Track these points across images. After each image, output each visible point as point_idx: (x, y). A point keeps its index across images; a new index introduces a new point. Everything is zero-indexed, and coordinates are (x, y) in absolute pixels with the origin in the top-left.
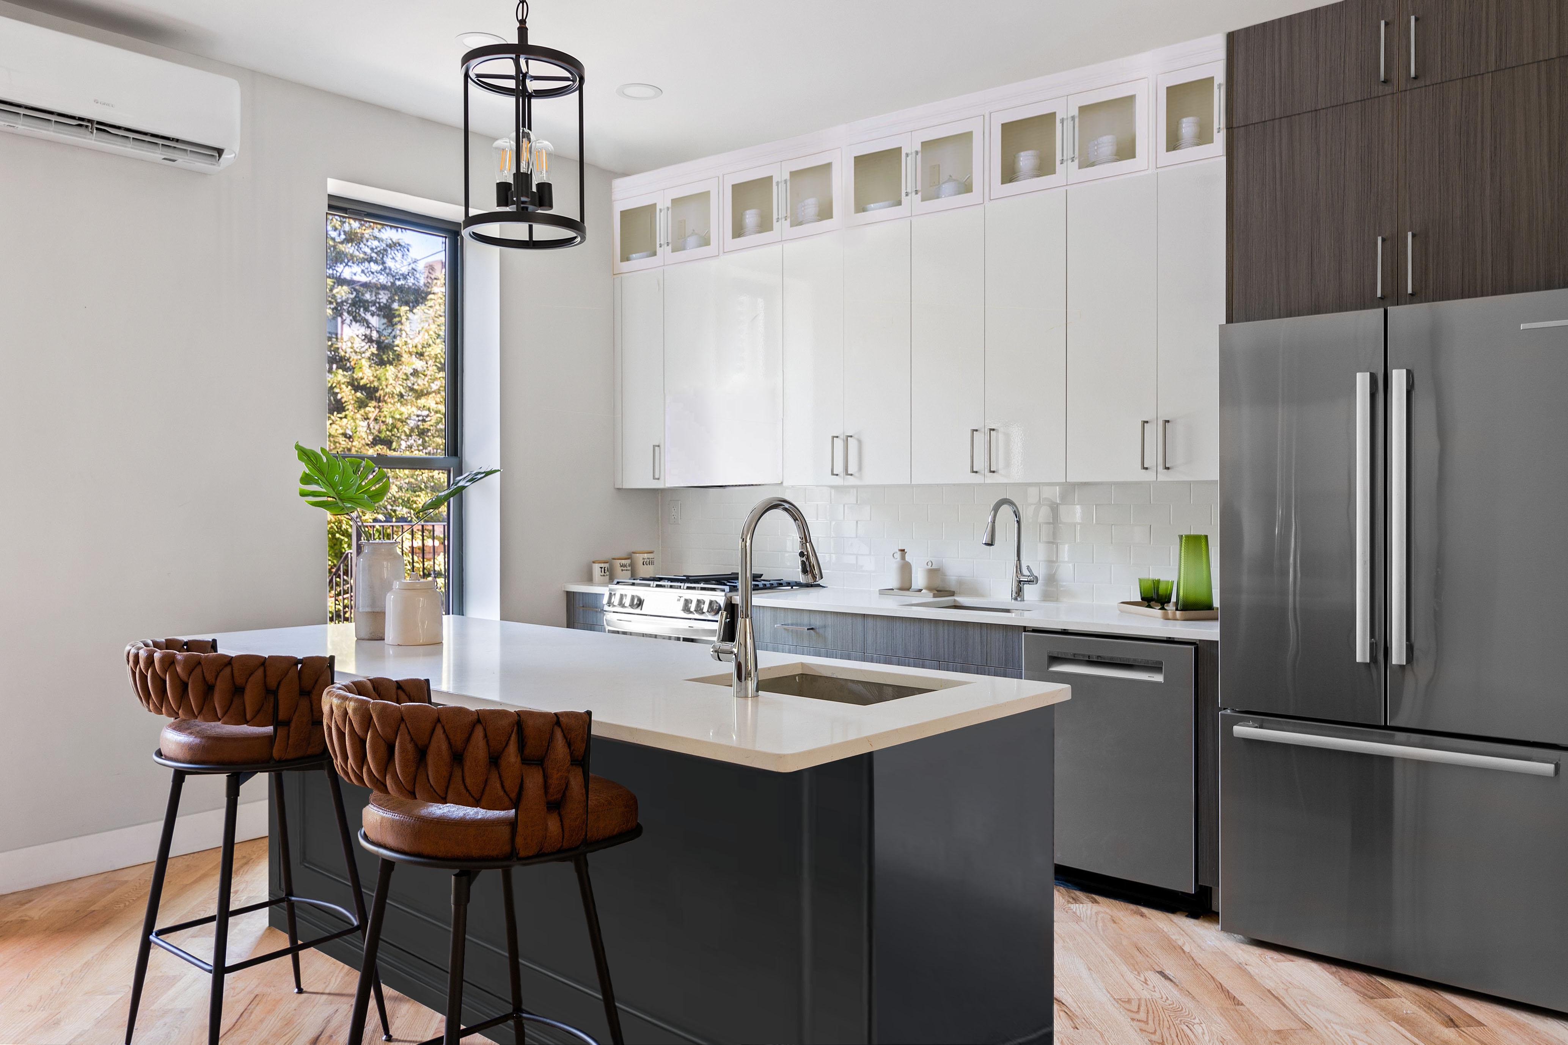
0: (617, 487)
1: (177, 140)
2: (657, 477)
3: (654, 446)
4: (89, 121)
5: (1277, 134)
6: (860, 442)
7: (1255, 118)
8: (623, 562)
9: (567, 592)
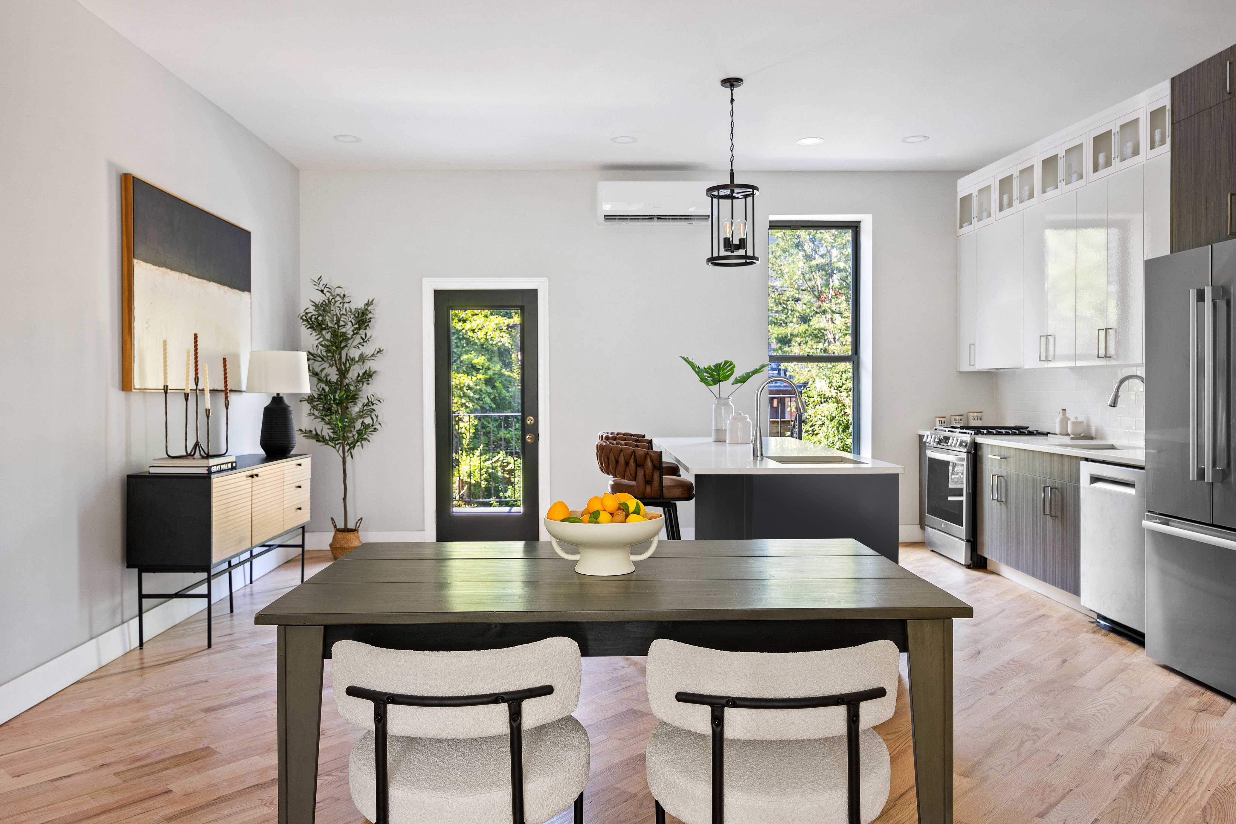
0: (958, 370)
1: (691, 216)
2: (972, 363)
3: (970, 345)
4: (654, 216)
5: (1193, 123)
6: (1055, 339)
7: (1183, 117)
8: (957, 418)
9: (919, 435)
